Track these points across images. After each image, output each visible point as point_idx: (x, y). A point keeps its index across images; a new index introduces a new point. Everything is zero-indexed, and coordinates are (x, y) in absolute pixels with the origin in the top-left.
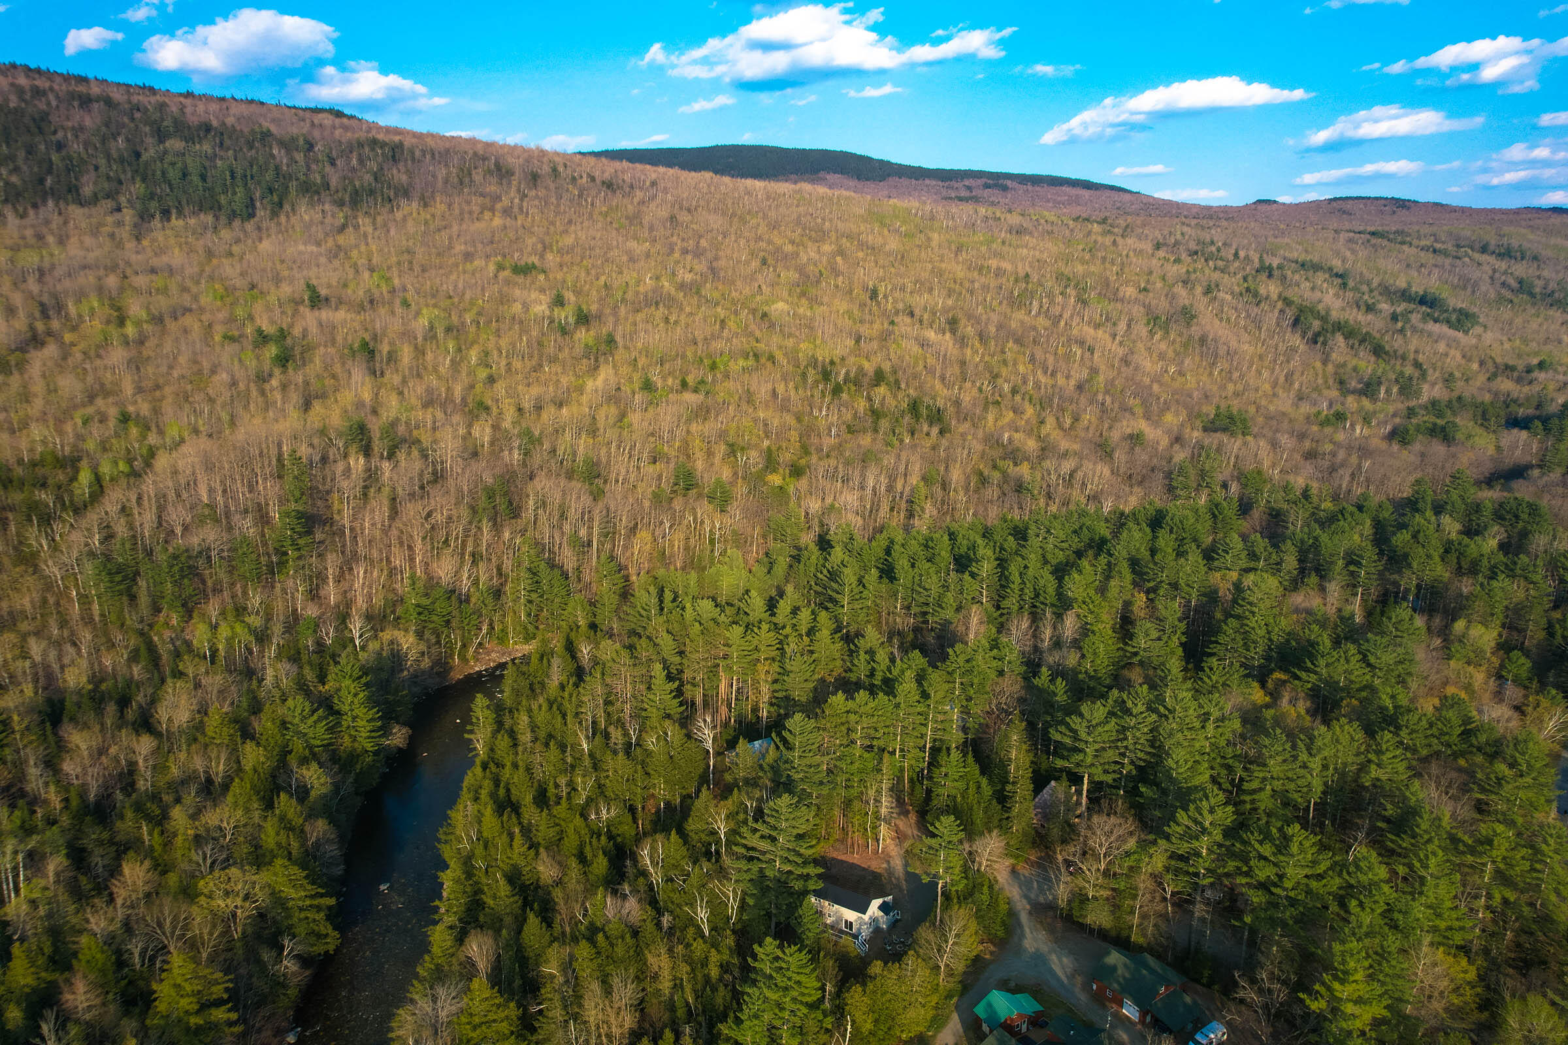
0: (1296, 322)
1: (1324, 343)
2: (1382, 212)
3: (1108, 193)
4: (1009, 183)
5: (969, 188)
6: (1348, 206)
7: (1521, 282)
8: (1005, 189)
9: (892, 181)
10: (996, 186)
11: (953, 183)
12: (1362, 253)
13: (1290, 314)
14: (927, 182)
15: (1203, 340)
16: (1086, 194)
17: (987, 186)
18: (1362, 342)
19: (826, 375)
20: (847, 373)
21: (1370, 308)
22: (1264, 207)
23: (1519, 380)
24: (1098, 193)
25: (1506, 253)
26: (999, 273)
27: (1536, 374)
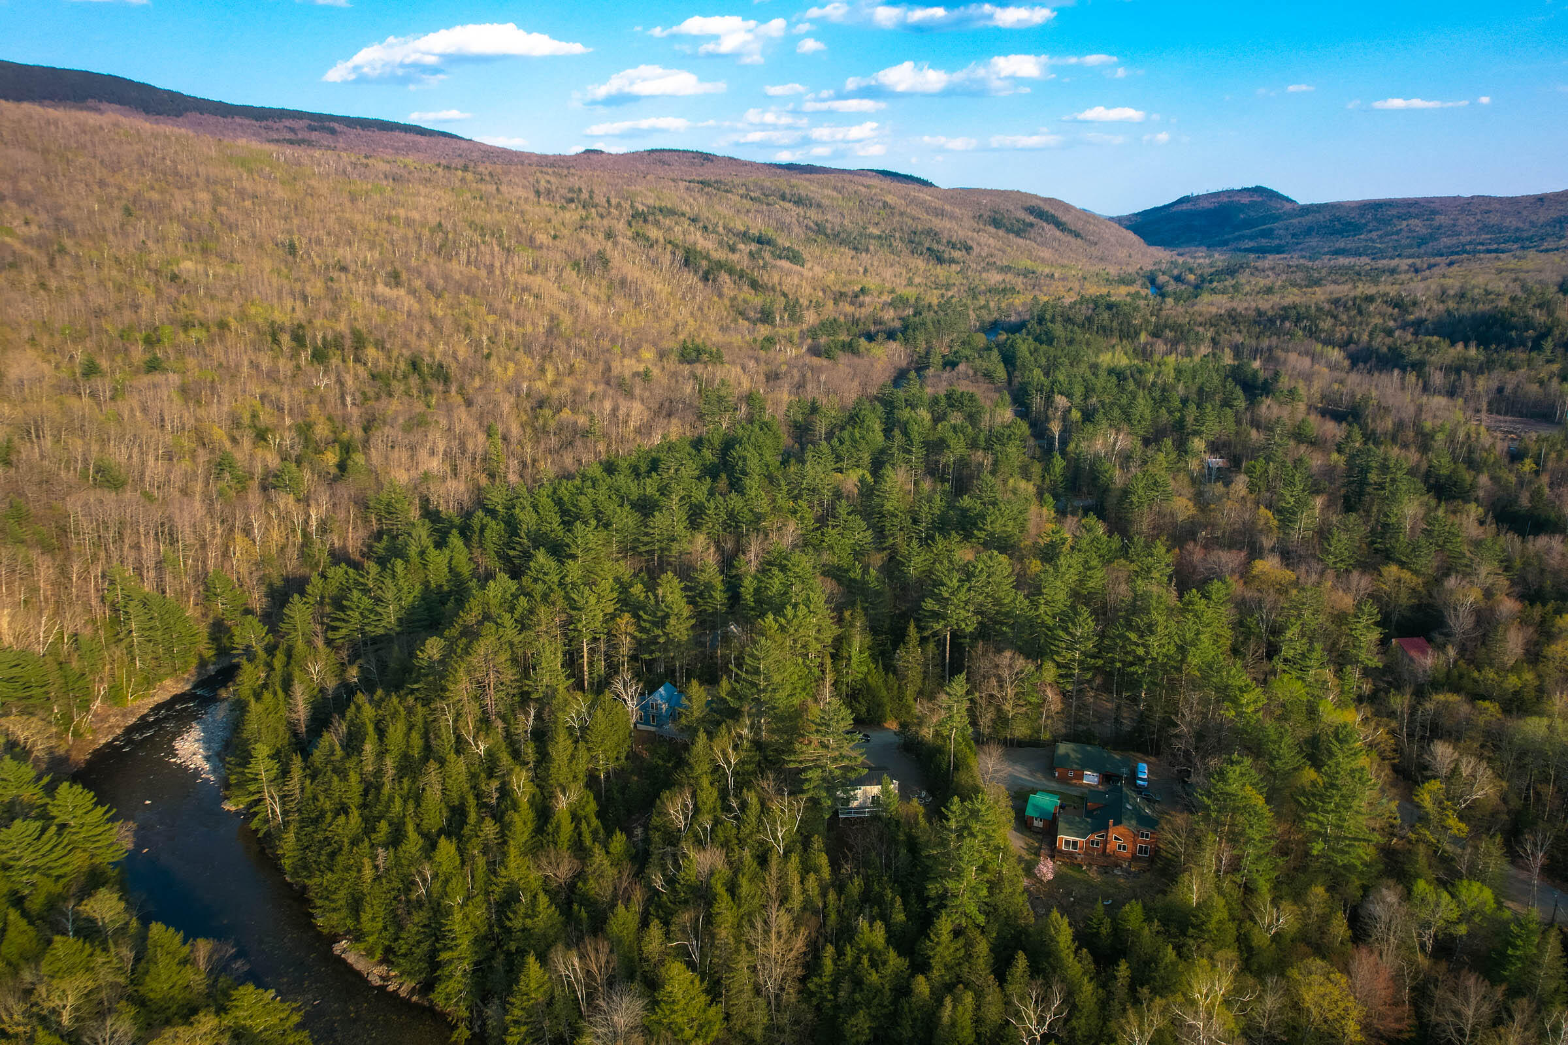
0: (687, 263)
1: (714, 280)
2: (693, 164)
3: (444, 140)
4: (336, 126)
5: (292, 130)
6: (666, 156)
7: (817, 224)
8: (333, 132)
9: (193, 116)
10: (323, 128)
11: (270, 123)
12: (702, 200)
13: (680, 254)
14: (238, 120)
15: (623, 282)
16: (423, 140)
17: (312, 129)
18: (741, 277)
19: (299, 339)
20: (324, 338)
21: (733, 249)
22: (594, 157)
23: (852, 303)
24: (433, 139)
25: (799, 202)
26: (409, 223)
27: (861, 298)
